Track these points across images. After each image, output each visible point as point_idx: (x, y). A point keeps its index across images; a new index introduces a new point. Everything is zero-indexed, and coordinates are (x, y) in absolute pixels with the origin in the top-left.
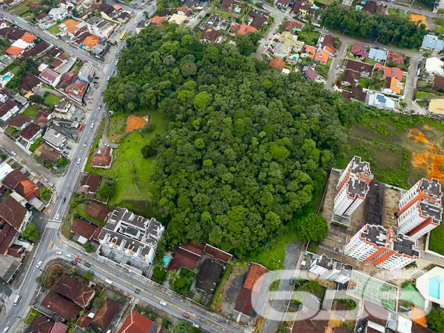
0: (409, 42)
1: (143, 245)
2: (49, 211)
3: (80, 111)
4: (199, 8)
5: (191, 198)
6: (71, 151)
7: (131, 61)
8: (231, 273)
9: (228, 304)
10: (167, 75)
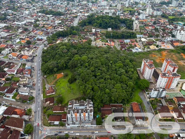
0: (133, 36)
1: (89, 109)
2: (33, 119)
3: (31, 80)
4: (65, 39)
5: (99, 87)
6: (33, 93)
7: (48, 56)
8: (126, 110)
9: (132, 120)
10: (66, 56)
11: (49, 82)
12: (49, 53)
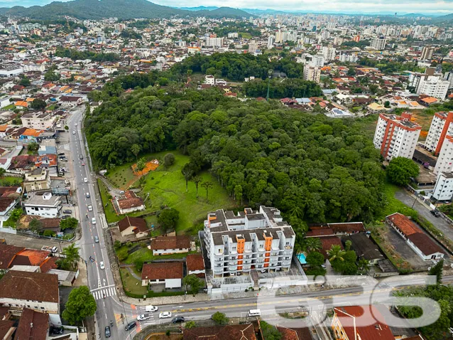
1: (280, 229)
2: (84, 280)
3: (58, 182)
5: (288, 173)
6: (73, 213)
11: (119, 183)
12: (110, 113)
